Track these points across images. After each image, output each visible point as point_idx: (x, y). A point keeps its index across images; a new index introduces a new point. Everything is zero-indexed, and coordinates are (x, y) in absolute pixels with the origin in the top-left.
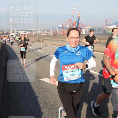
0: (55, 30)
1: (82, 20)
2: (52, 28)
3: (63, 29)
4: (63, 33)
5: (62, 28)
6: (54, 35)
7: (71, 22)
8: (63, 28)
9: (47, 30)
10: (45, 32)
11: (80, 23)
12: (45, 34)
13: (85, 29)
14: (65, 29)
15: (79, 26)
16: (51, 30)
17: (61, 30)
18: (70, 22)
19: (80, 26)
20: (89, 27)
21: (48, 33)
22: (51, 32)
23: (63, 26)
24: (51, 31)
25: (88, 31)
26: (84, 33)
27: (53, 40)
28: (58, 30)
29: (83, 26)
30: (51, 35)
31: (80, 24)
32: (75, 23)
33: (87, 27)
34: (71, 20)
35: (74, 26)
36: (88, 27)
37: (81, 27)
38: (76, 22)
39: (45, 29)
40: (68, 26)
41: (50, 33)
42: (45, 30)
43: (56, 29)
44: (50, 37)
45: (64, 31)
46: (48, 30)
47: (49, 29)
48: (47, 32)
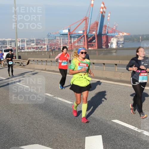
0: (53, 40)
1: (109, 18)
2: (48, 36)
3: (71, 38)
4: (71, 45)
5: (68, 35)
6: (52, 51)
7: (86, 24)
8: (70, 35)
9: (36, 40)
10: (33, 44)
11: (106, 26)
12: (34, 48)
13: (116, 37)
14: (74, 37)
15: (103, 33)
16: (45, 41)
17: (67, 40)
18: (84, 22)
19: (105, 31)
20: (125, 34)
21: (39, 46)
22: (45, 45)
23: (71, 31)
24: (46, 43)
25: (123, 42)
26: (114, 46)
27: (49, 62)
28: (60, 39)
29: (112, 33)
30: (46, 50)
31: (106, 28)
32: (96, 26)
33: (121, 34)
34: (86, 19)
35: (94, 31)
36: (123, 33)
37: (108, 33)
38: (97, 23)
39: (32, 39)
40: (81, 32)
41: (43, 47)
42: (32, 41)
43: (55, 39)
44: (43, 54)
45: (72, 42)
46: (39, 41)
47: (42, 39)
48: (36, 45)
